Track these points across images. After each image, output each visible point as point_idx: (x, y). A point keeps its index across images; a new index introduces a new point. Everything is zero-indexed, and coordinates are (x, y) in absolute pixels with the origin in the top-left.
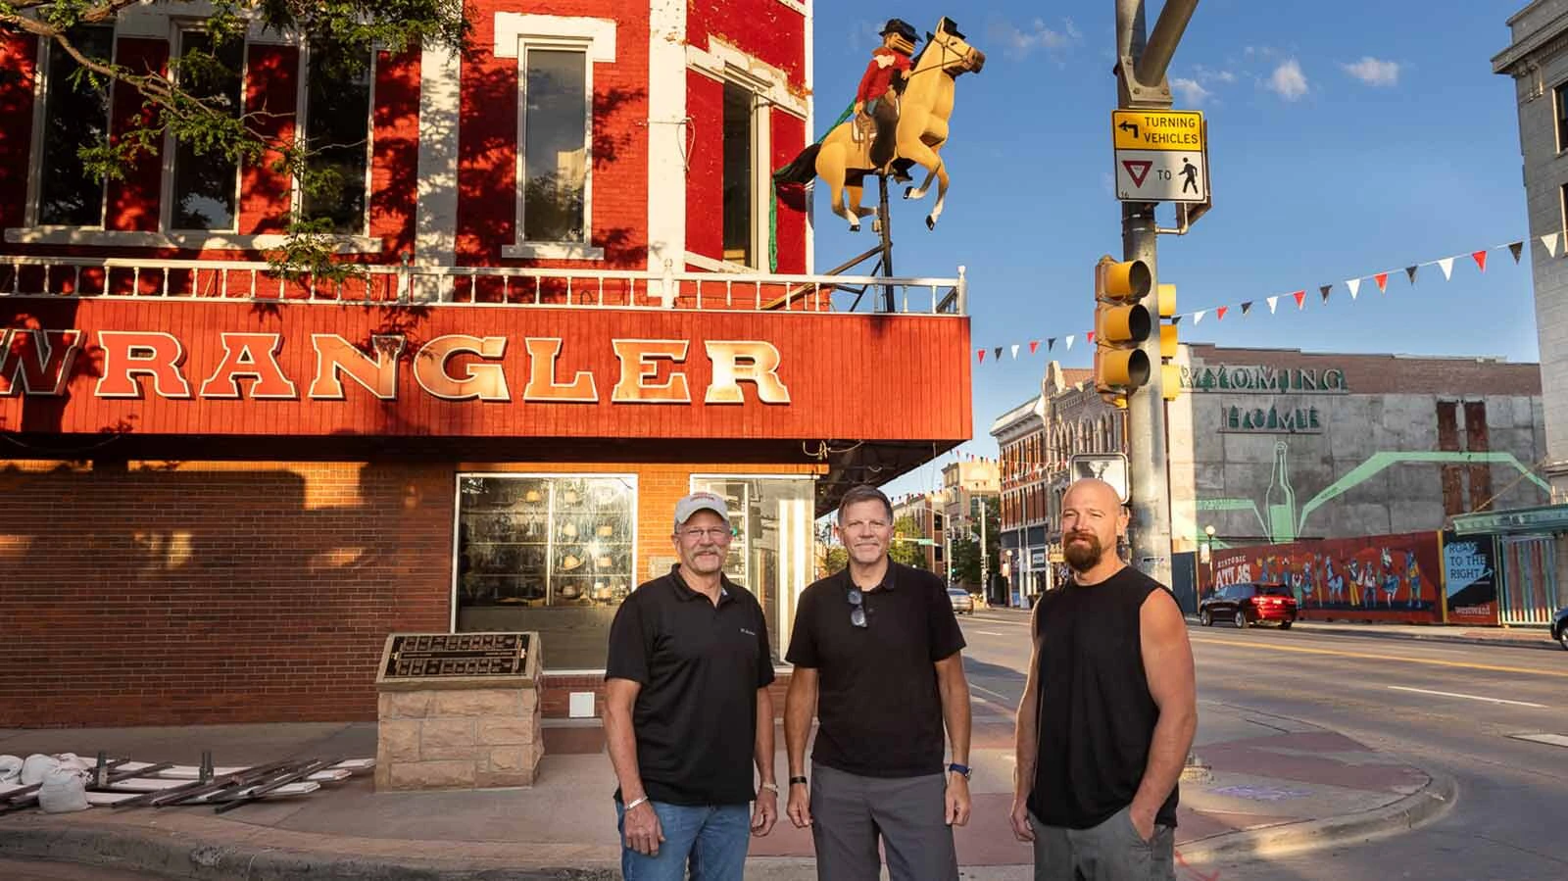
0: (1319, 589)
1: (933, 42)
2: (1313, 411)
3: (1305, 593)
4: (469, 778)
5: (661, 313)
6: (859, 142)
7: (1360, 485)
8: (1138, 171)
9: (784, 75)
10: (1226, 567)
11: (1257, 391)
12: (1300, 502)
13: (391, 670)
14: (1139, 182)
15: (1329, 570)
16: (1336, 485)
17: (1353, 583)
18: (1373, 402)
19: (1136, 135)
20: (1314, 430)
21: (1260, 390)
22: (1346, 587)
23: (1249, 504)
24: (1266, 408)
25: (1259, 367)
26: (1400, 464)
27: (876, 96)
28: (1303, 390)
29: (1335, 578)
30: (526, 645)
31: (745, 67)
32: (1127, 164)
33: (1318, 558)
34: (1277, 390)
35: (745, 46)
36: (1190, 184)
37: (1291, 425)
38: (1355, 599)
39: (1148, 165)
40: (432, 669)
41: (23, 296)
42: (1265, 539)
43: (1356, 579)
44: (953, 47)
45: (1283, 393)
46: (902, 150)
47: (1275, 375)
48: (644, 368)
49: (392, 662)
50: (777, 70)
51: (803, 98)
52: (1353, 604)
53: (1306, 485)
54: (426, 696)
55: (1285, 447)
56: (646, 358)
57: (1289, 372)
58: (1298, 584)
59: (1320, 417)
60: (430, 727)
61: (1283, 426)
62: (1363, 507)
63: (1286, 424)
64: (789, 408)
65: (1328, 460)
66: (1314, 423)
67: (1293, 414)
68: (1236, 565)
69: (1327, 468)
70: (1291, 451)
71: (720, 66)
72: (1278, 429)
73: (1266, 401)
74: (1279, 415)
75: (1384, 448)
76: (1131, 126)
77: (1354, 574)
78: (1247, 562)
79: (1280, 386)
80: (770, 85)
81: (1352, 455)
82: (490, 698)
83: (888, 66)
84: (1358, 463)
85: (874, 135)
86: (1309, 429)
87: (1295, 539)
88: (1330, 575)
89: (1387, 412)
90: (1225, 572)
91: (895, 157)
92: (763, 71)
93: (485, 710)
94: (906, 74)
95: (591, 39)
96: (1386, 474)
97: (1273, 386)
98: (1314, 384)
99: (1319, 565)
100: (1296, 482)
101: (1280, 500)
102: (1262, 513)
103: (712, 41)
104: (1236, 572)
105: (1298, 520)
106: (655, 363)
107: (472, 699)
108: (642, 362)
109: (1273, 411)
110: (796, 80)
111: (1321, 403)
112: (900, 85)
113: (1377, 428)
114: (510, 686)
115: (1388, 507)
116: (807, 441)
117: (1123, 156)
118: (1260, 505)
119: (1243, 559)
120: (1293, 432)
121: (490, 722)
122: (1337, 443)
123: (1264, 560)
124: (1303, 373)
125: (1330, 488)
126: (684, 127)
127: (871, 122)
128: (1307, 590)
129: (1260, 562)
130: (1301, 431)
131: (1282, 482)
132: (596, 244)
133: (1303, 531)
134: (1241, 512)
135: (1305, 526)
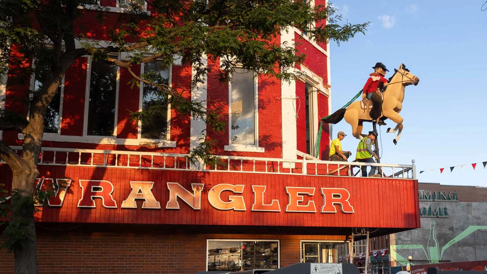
1: (398, 72)
2: (445, 209)
5: (303, 176)
6: (364, 109)
7: (464, 239)
9: (322, 80)
10: (416, 273)
11: (423, 200)
12: (441, 246)
16: (454, 239)
18: (468, 205)
20: (446, 216)
21: (425, 200)
23: (421, 247)
24: (427, 207)
25: (424, 190)
26: (479, 230)
27: (372, 92)
28: (441, 200)
31: (312, 77)
34: (431, 200)
35: (310, 68)
37: (437, 214)
41: (45, 164)
42: (427, 261)
44: (407, 75)
45: (434, 201)
46: (384, 113)
47: (430, 194)
48: (298, 198)
50: (320, 77)
51: (327, 89)
53: (443, 239)
55: (435, 223)
56: (299, 194)
57: (436, 192)
59: (449, 212)
61: (434, 215)
62: (465, 248)
63: (435, 214)
65: (451, 229)
66: (446, 213)
67: (438, 210)
68: (420, 272)
69: (451, 232)
70: (437, 225)
71: (304, 77)
72: (432, 216)
73: (427, 204)
74: (432, 210)
75: (473, 224)
78: (425, 271)
79: (432, 199)
80: (318, 83)
81: (461, 226)
83: (377, 81)
84: (463, 230)
85: (371, 107)
86: (444, 216)
87: (439, 261)
89: (474, 209)
91: (382, 116)
92: (316, 78)
94: (386, 84)
96: (474, 235)
97: (430, 198)
98: (445, 198)
100: (439, 237)
101: (433, 245)
102: (426, 250)
103: (302, 67)
105: (440, 253)
106: (303, 196)
108: (298, 196)
109: (430, 208)
110: (325, 81)
111: (449, 206)
112: (383, 89)
113: (470, 216)
115: (475, 248)
116: (358, 228)
118: (425, 247)
119: (424, 269)
120: (437, 217)
122: (455, 221)
124: (441, 193)
125: (452, 240)
126: (295, 101)
127: (370, 102)
130: (441, 217)
131: (434, 238)
132: (260, 146)
133: (442, 258)
134: (418, 250)
135: (443, 256)
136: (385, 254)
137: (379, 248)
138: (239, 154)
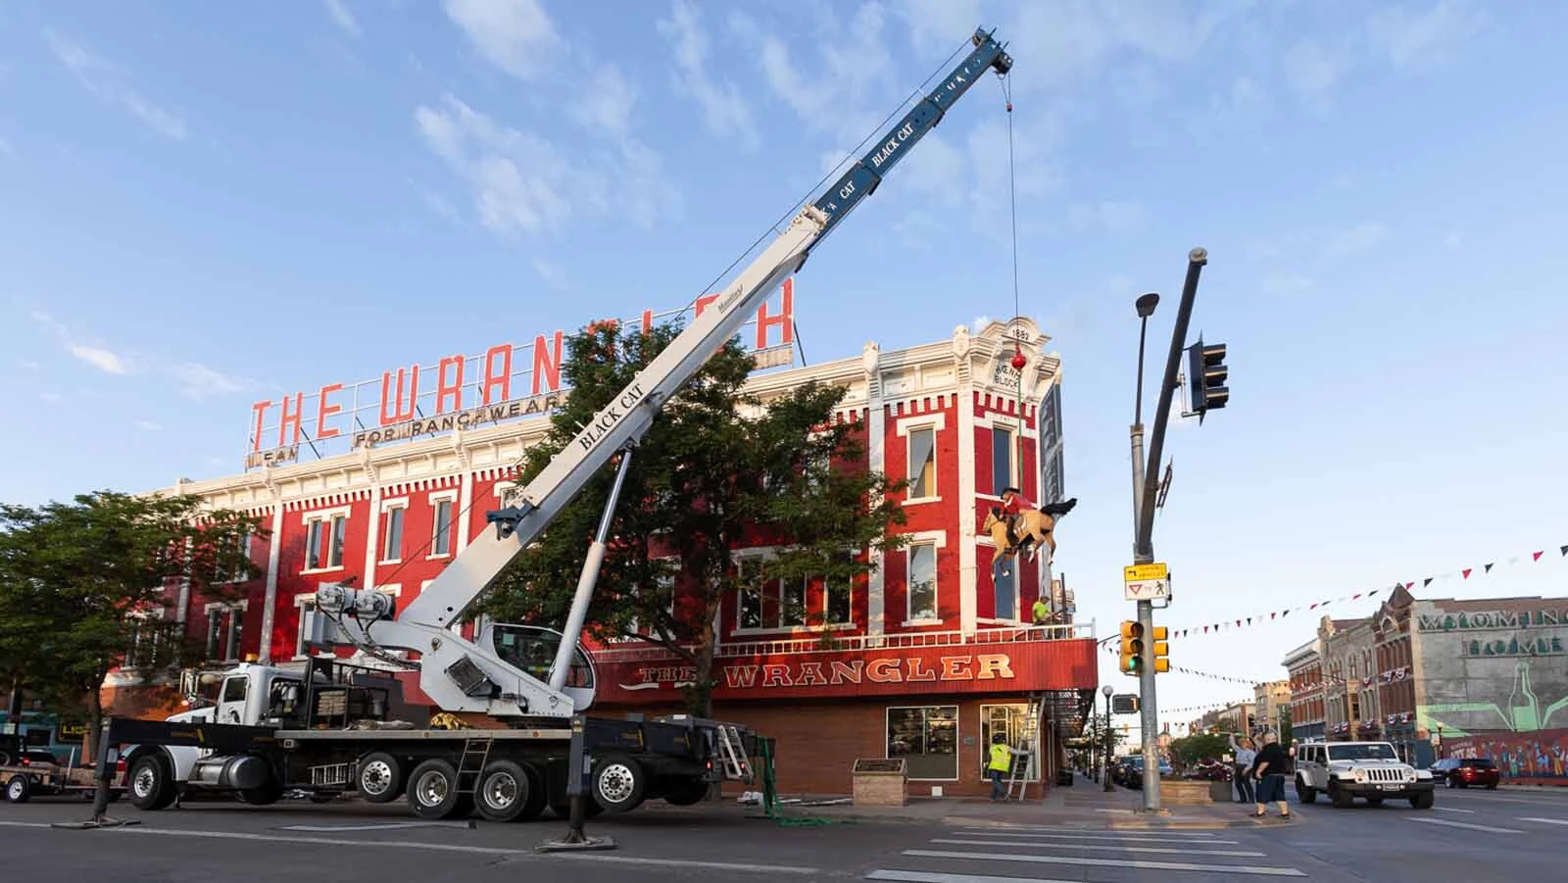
0: (1531, 765)
2: (1554, 640)
3: (1519, 767)
10: (1458, 749)
11: (1497, 629)
12: (1543, 705)
13: (857, 771)
15: (1538, 751)
17: (1556, 759)
21: (1501, 627)
22: (1551, 764)
23: (1493, 706)
24: (1507, 640)
25: (1498, 612)
28: (1544, 626)
29: (1542, 756)
33: (1528, 742)
34: (1517, 626)
37: (1532, 650)
38: (1558, 770)
43: (1559, 756)
47: (1515, 616)
48: (953, 668)
49: (857, 768)
52: (1557, 773)
53: (1548, 694)
54: (868, 778)
55: (1526, 665)
56: (954, 664)
57: (1530, 613)
58: (1514, 760)
59: (1563, 644)
60: (869, 788)
61: (1524, 651)
63: (1528, 651)
64: (1015, 680)
66: (1556, 646)
67: (1535, 643)
68: (1466, 748)
70: (1533, 669)
72: (1520, 654)
73: (1507, 635)
74: (1519, 644)
77: (1558, 753)
78: (1474, 746)
79: (1520, 623)
82: (889, 779)
86: (1552, 653)
88: (1538, 754)
90: (1456, 752)
93: (887, 783)
95: (935, 539)
97: (1513, 623)
98: (1556, 620)
99: (1529, 748)
100: (1539, 691)
101: (1524, 702)
102: (1504, 713)
104: (1465, 752)
105: (1543, 718)
106: (958, 666)
109: (1514, 642)
111: (1563, 633)
116: (1023, 692)
118: (1504, 707)
119: (1470, 743)
120: (1534, 655)
121: (889, 787)
123: (1487, 743)
124: (1543, 614)
126: (975, 569)
128: (1521, 764)
129: (1483, 746)
130: (1543, 654)
131: (1524, 691)
132: (940, 618)
133: (1548, 724)
134: (1484, 713)
135: (1549, 721)
136: (1409, 719)
137: (1398, 711)
138: (916, 629)
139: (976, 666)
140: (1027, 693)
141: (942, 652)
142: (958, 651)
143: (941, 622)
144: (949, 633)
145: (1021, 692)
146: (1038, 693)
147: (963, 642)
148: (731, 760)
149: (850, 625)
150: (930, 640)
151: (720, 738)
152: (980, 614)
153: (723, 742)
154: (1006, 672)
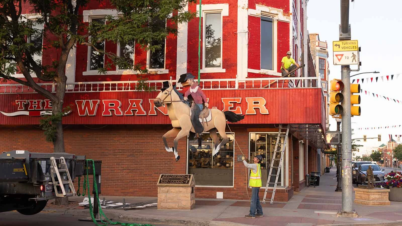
4: (177, 207)
5: (235, 90)
8: (339, 57)
9: (282, 10)
13: (160, 182)
14: (339, 60)
19: (339, 48)
30: (190, 177)
31: (268, 11)
32: (336, 55)
35: (268, 5)
36: (354, 60)
39: (342, 55)
40: (169, 182)
48: (230, 106)
49: (161, 180)
50: (280, 9)
51: (289, 16)
54: (168, 188)
56: (230, 103)
60: (168, 195)
64: (269, 116)
71: (260, 12)
76: (338, 45)
80: (277, 14)
82: (181, 189)
92: (274, 10)
93: (181, 192)
95: (222, 10)
103: (257, 6)
106: (233, 104)
107: (177, 189)
108: (229, 104)
110: (286, 11)
114: (185, 187)
116: (275, 124)
117: (335, 53)
121: (181, 195)
126: (247, 33)
132: (223, 68)
138: (207, 75)
139: (244, 105)
140: (277, 125)
141: (223, 94)
142: (234, 94)
143: (224, 71)
144: (227, 80)
145: (273, 124)
146: (285, 125)
147: (237, 87)
148: (59, 183)
149: (165, 71)
150: (215, 85)
151: (51, 167)
152: (250, 66)
153: (53, 168)
154: (264, 111)
